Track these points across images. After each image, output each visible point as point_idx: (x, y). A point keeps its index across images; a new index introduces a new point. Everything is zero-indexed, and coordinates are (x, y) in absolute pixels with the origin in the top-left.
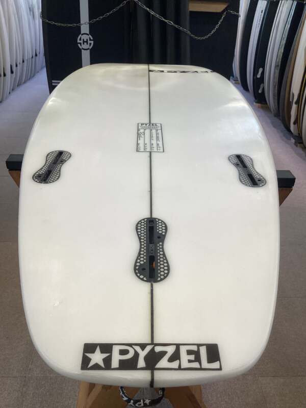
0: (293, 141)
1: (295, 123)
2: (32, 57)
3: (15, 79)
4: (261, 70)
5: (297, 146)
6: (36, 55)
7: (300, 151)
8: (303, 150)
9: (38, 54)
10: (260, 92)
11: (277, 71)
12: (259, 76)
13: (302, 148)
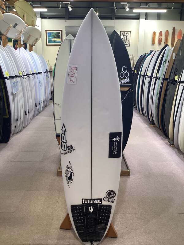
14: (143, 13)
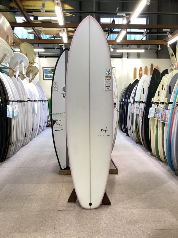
14: (125, 53)
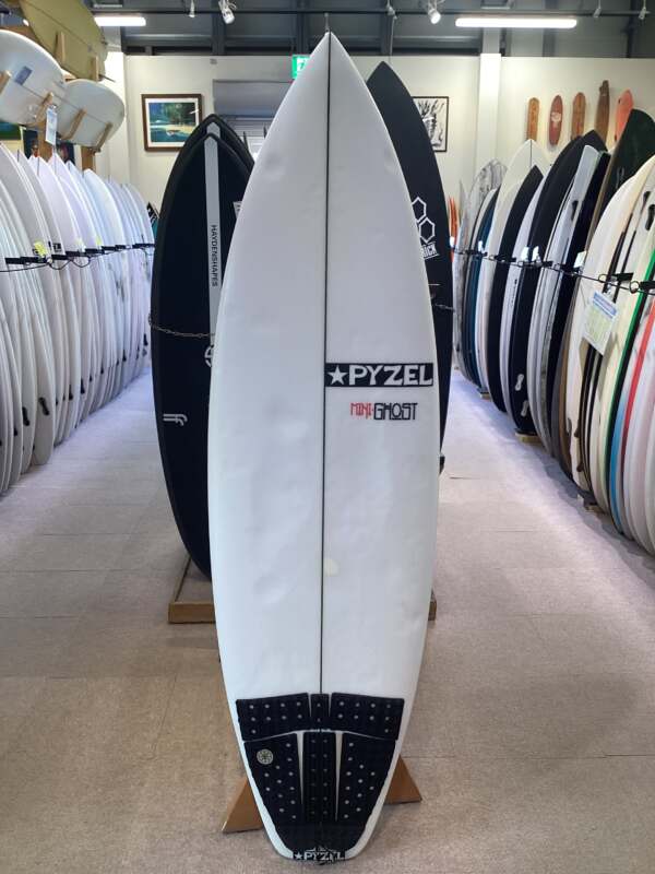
0: (581, 500)
1: (579, 469)
2: (118, 363)
3: (87, 402)
4: (520, 378)
5: (587, 509)
6: (124, 359)
7: (594, 518)
8: (598, 516)
9: (127, 355)
10: (523, 414)
11: (544, 381)
12: (518, 388)
13: (598, 513)
14: (492, 30)
